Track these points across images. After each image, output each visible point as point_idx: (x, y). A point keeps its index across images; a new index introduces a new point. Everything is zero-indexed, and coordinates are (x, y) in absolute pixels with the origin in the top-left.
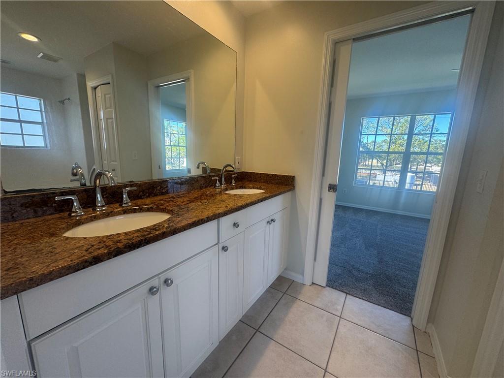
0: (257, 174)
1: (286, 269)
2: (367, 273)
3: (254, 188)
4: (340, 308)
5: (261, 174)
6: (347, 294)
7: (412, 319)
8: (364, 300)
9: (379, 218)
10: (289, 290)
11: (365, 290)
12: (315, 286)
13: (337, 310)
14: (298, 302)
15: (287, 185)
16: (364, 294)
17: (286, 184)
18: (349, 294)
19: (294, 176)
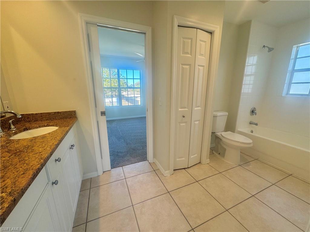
0: (36, 114)
1: (84, 174)
2: (125, 152)
3: (40, 127)
4: (123, 175)
5: (41, 113)
6: (122, 166)
7: (148, 161)
8: (129, 164)
9: (116, 123)
10: (92, 185)
11: (128, 160)
12: (105, 173)
13: (122, 177)
14: (101, 187)
15: (71, 118)
16: (128, 162)
17: (69, 117)
18: (123, 166)
19: (75, 111)
